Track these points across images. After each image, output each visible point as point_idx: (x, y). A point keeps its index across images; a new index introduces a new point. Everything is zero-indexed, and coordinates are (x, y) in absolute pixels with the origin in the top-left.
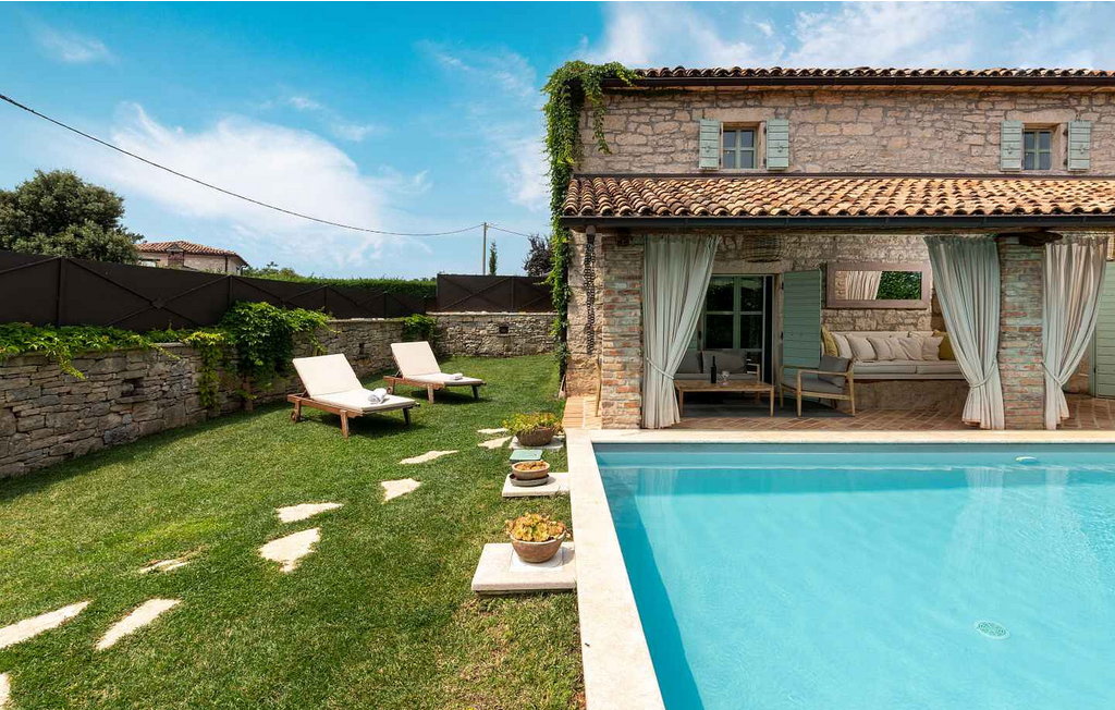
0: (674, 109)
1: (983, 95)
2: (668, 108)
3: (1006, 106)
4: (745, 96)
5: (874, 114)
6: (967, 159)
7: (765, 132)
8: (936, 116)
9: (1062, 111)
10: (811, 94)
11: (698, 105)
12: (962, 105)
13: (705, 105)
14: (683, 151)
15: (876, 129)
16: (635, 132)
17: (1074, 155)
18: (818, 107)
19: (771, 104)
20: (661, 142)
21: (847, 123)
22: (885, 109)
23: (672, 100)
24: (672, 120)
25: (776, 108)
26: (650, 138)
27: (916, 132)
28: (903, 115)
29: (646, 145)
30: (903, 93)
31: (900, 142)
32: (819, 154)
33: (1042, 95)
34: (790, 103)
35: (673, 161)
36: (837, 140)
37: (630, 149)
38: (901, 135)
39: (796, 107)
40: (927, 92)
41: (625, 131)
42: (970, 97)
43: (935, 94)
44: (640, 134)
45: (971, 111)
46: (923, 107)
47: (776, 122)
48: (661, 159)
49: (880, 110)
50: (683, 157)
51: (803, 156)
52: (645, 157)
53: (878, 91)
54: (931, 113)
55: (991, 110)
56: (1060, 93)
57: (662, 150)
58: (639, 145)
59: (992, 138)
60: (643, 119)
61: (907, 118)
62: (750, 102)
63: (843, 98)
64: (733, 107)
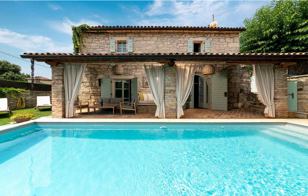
1: (183, 33)
2: (103, 37)
3: (189, 36)
4: (122, 33)
5: (155, 38)
6: (179, 50)
7: (127, 43)
8: (171, 39)
9: (203, 37)
10: (139, 33)
11: (111, 36)
12: (178, 36)
13: (112, 36)
14: (107, 48)
15: (156, 42)
16: (94, 43)
17: (206, 49)
18: (141, 36)
20: (101, 45)
21: (148, 41)
22: (158, 37)
23: (104, 35)
24: (104, 40)
25: (130, 37)
26: (98, 44)
27: (166, 43)
28: (162, 38)
29: (97, 46)
30: (162, 33)
31: (161, 45)
32: (141, 49)
33: (198, 33)
34: (133, 35)
35: (104, 50)
36: (146, 45)
37: (93, 47)
39: (135, 37)
40: (168, 33)
41: (92, 43)
42: (180, 34)
43: (170, 33)
44: (96, 43)
45: (180, 37)
46: (167, 36)
47: (130, 40)
48: (101, 50)
49: (157, 37)
50: (107, 49)
51: (137, 49)
52: (97, 49)
53: (156, 32)
54: (169, 38)
55: (185, 37)
56: (202, 33)
57: (101, 47)
58: (95, 46)
59: (185, 44)
60: (96, 39)
61: (163, 39)
62: (123, 35)
63: (147, 34)
64: (119, 36)
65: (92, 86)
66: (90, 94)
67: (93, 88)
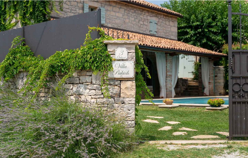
1: (143, 10)
3: (147, 14)
6: (140, 28)
8: (135, 14)
9: (156, 18)
10: (109, 1)
15: (123, 16)
18: (111, 5)
20: (73, 9)
21: (117, 12)
22: (125, 10)
25: (102, 4)
26: (70, 6)
27: (131, 18)
28: (128, 12)
29: (68, 9)
30: (128, 6)
31: (128, 20)
32: (111, 21)
36: (115, 17)
38: (128, 18)
39: (106, 5)
40: (133, 6)
42: (141, 10)
43: (135, 7)
44: (67, 4)
45: (141, 14)
46: (132, 11)
47: (102, 8)
49: (123, 10)
51: (108, 21)
52: (68, 13)
53: (124, 4)
55: (145, 15)
56: (156, 13)
57: (73, 11)
58: (66, 8)
59: (144, 23)
63: (116, 4)
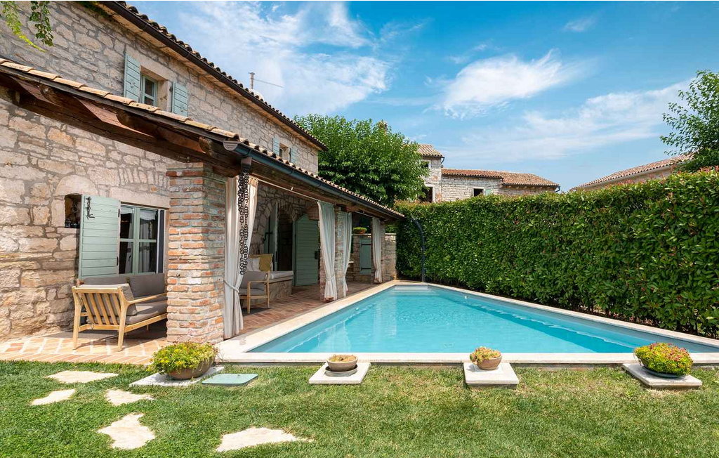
0: (98, 29)
1: (267, 119)
3: (274, 130)
7: (171, 90)
9: (289, 141)
10: (198, 76)
12: (261, 122)
13: (125, 40)
14: (105, 75)
18: (201, 88)
19: (174, 69)
20: (84, 55)
21: (216, 108)
22: (233, 108)
23: (96, 17)
24: (95, 38)
25: (178, 74)
26: (72, 45)
28: (240, 115)
29: (66, 50)
33: (284, 130)
34: (185, 75)
35: (94, 81)
36: (211, 117)
39: (190, 81)
40: (250, 105)
42: (264, 118)
45: (264, 126)
47: (179, 86)
49: (230, 107)
50: (105, 81)
52: (64, 62)
54: (250, 120)
55: (270, 130)
56: (289, 132)
57: (84, 64)
61: (241, 118)
62: (160, 59)
63: (214, 88)
64: (147, 55)
65: (31, 224)
66: (18, 264)
67: (37, 236)
